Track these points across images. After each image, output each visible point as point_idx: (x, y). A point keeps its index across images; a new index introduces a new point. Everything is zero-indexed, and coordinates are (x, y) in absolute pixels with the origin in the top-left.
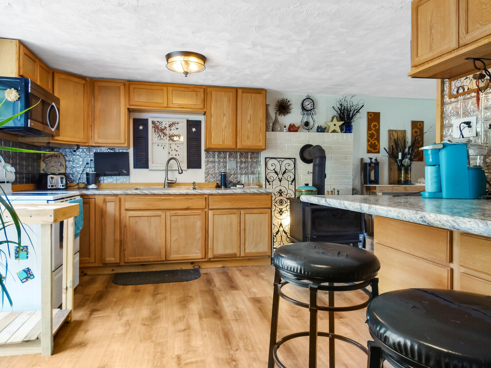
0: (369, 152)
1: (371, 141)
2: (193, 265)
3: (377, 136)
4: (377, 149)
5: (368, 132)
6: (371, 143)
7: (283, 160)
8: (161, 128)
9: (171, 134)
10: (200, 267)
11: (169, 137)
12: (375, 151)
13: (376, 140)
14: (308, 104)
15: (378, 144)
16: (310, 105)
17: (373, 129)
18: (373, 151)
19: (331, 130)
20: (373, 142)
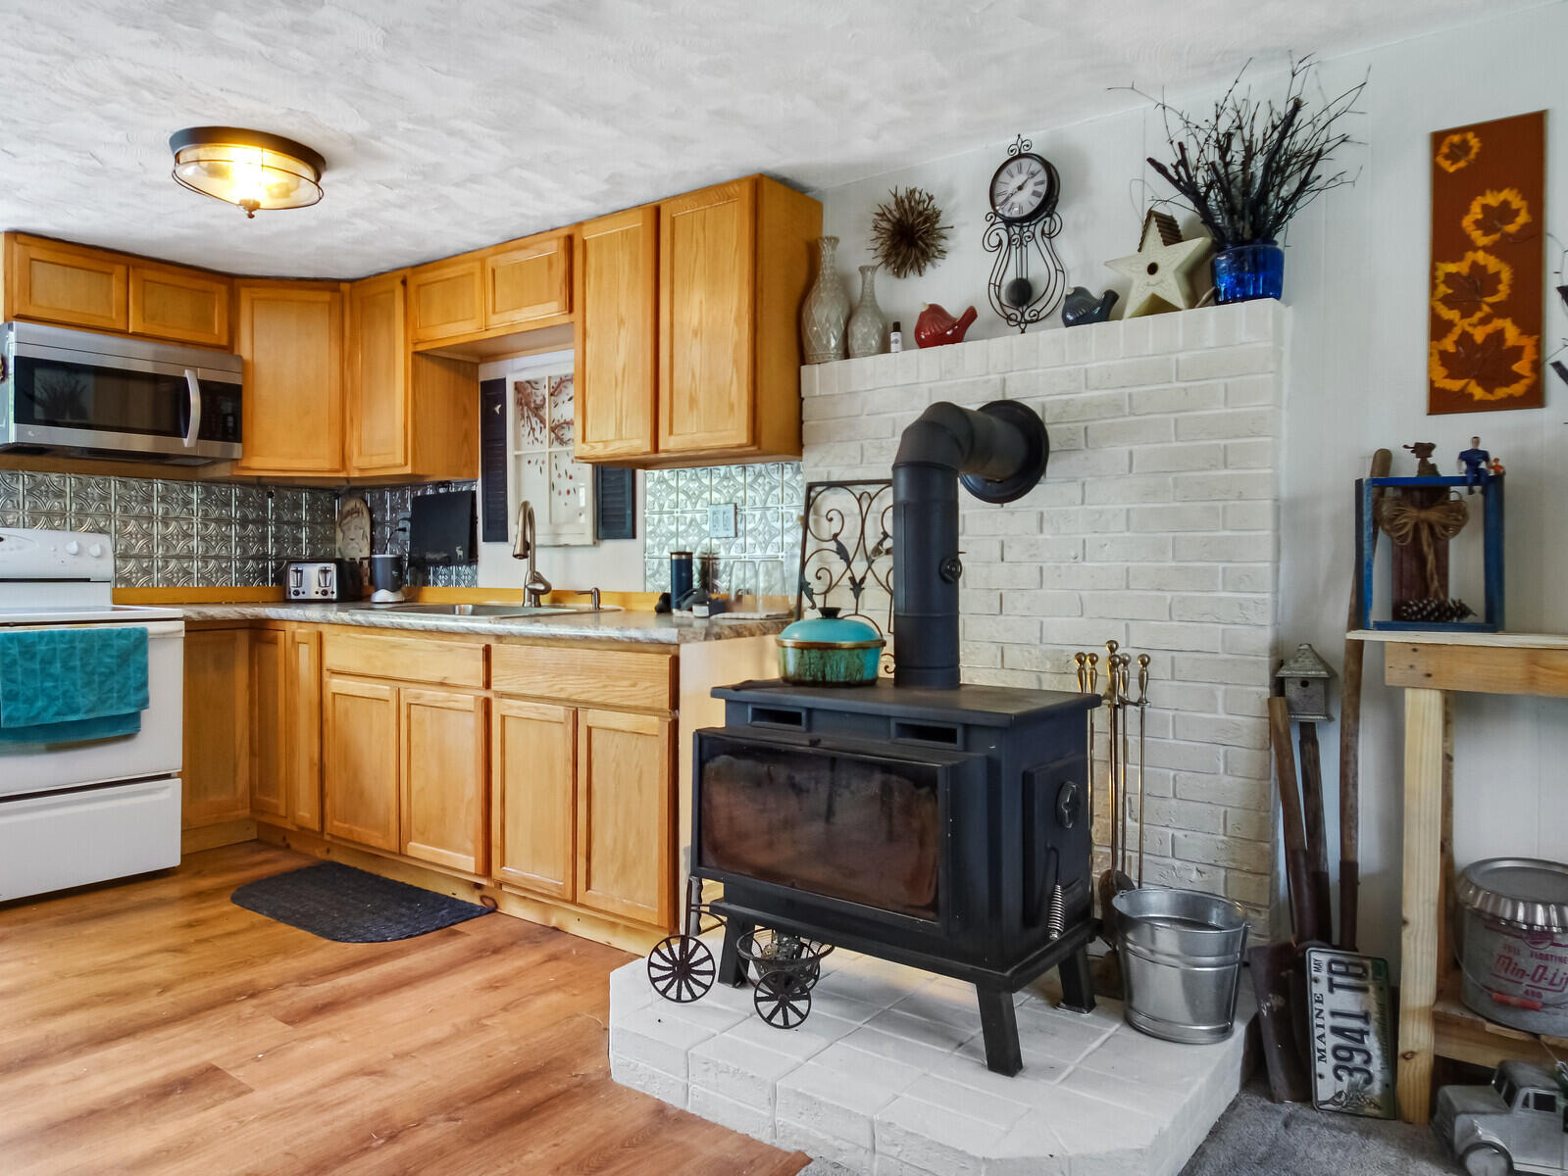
0: (1441, 402)
1: (1462, 325)
2: (478, 893)
3: (1511, 286)
4: (1518, 377)
5: (1433, 269)
6: (1465, 339)
7: (872, 489)
8: (535, 401)
9: (556, 422)
10: (497, 906)
11: (553, 430)
12: (1501, 393)
13: (1503, 316)
14: (1020, 188)
15: (1528, 342)
16: (1029, 188)
17: (1479, 238)
18: (1478, 393)
19: (1135, 299)
20: (1479, 335)
